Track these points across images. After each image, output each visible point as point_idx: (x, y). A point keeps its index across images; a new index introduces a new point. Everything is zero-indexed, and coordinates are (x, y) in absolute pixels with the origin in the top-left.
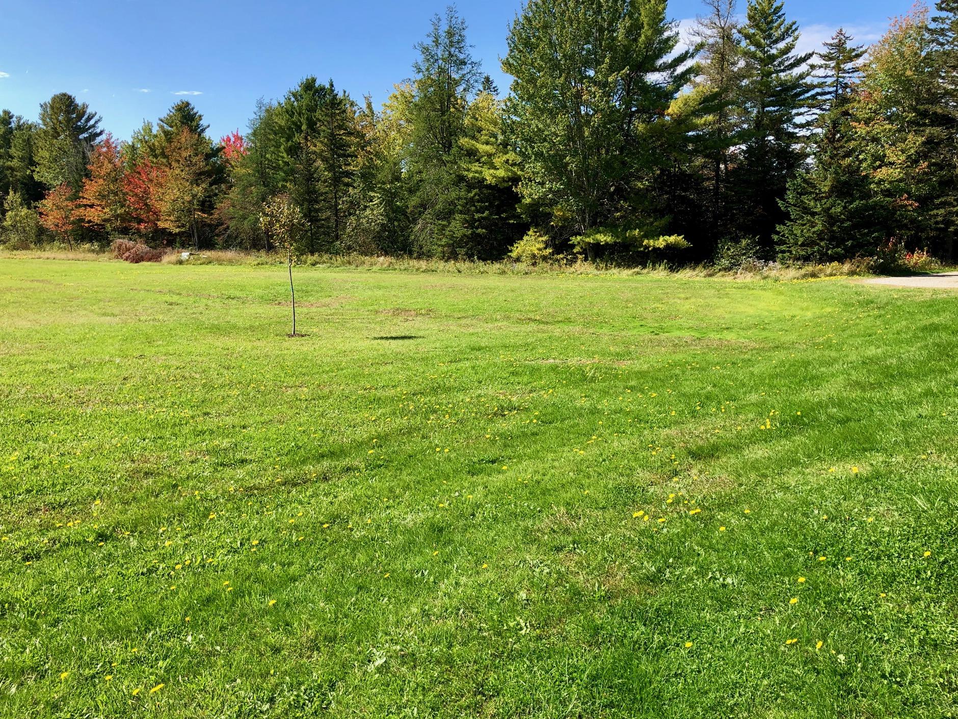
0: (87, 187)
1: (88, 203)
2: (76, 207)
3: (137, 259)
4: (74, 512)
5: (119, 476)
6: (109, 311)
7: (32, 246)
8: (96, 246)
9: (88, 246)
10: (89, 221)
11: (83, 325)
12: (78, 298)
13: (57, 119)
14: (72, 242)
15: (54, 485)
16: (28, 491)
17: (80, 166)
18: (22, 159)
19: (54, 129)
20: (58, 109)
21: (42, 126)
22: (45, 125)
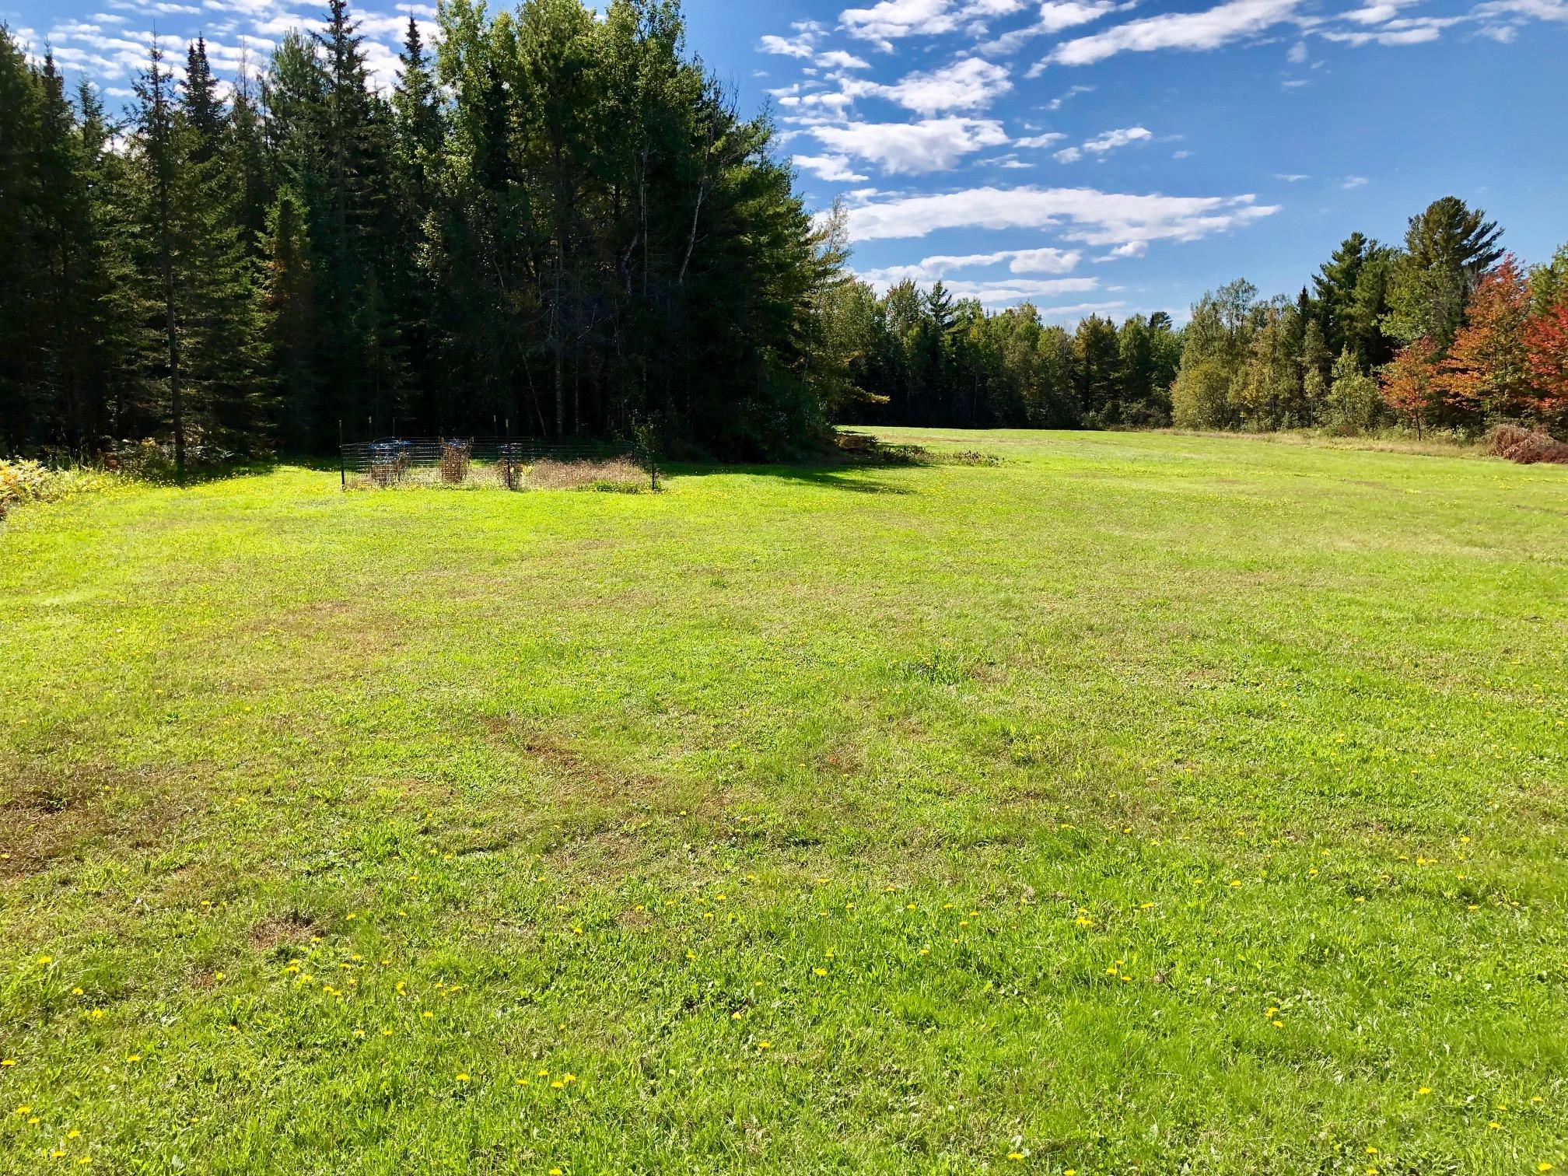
0: (1461, 341)
1: (1461, 366)
2: (1438, 373)
3: (1530, 457)
4: (1422, 844)
5: (1496, 806)
6: (1476, 537)
7: (1362, 431)
8: (1461, 433)
9: (1446, 433)
10: (1457, 395)
11: (1435, 555)
12: (1427, 513)
13: (1431, 239)
14: (1423, 427)
15: (1392, 794)
16: (1355, 794)
17: (1456, 308)
18: (1368, 303)
19: (1424, 254)
20: (1435, 222)
21: (1405, 251)
22: (1410, 249)
